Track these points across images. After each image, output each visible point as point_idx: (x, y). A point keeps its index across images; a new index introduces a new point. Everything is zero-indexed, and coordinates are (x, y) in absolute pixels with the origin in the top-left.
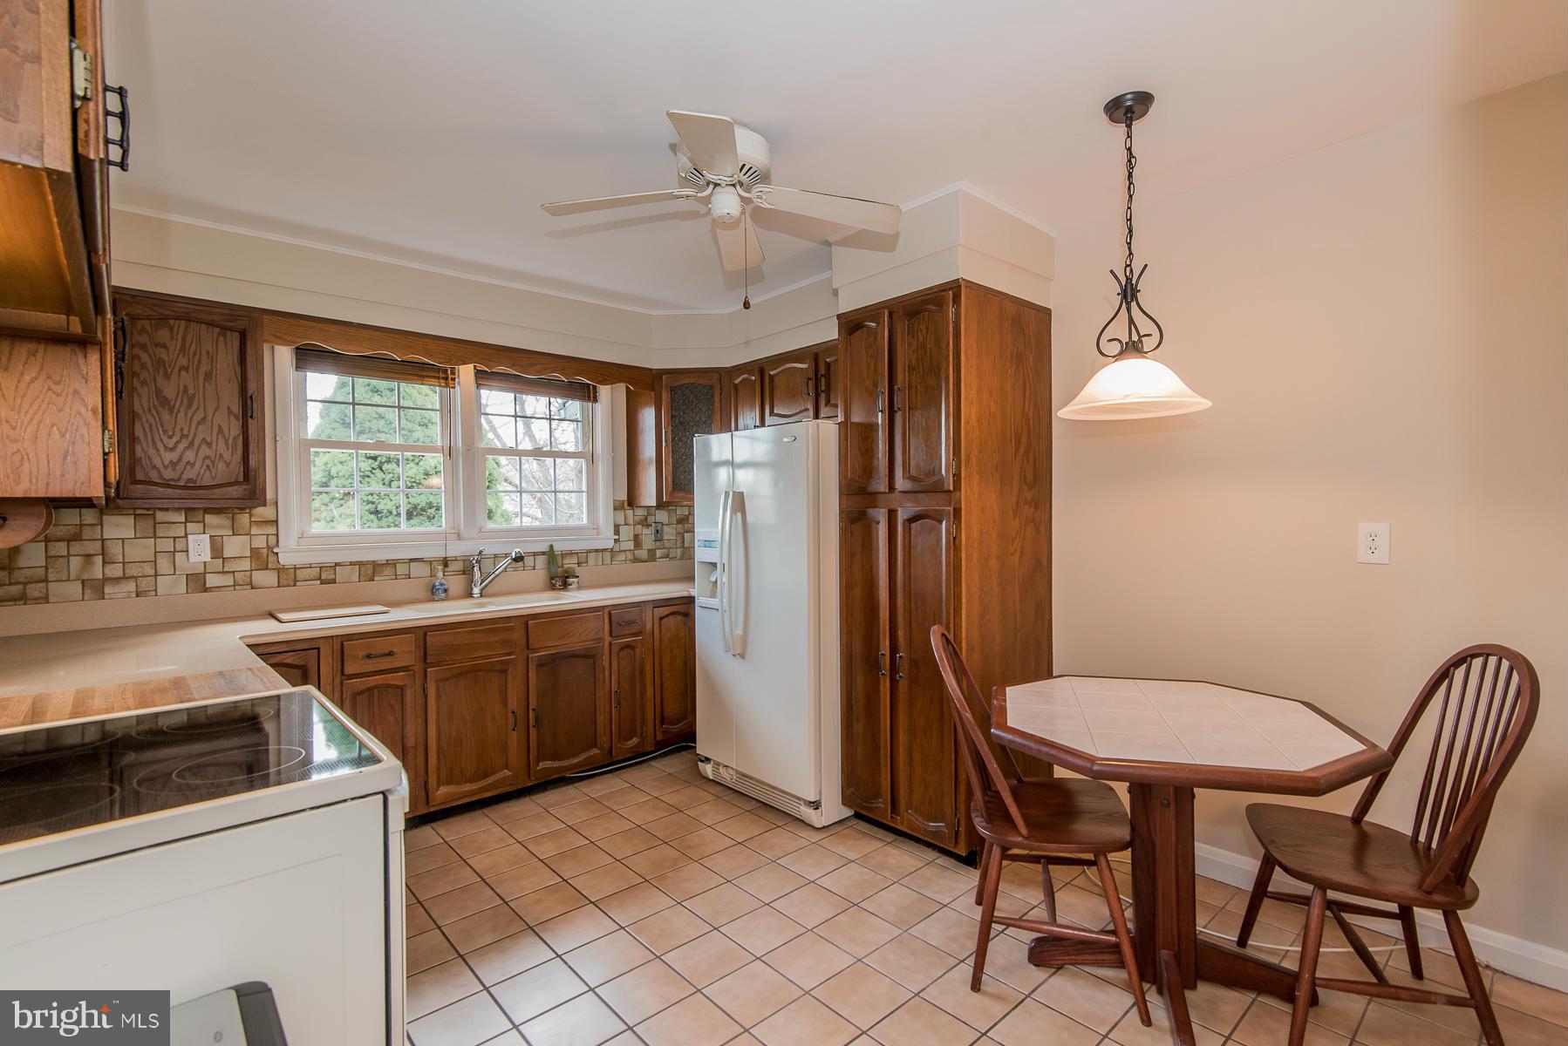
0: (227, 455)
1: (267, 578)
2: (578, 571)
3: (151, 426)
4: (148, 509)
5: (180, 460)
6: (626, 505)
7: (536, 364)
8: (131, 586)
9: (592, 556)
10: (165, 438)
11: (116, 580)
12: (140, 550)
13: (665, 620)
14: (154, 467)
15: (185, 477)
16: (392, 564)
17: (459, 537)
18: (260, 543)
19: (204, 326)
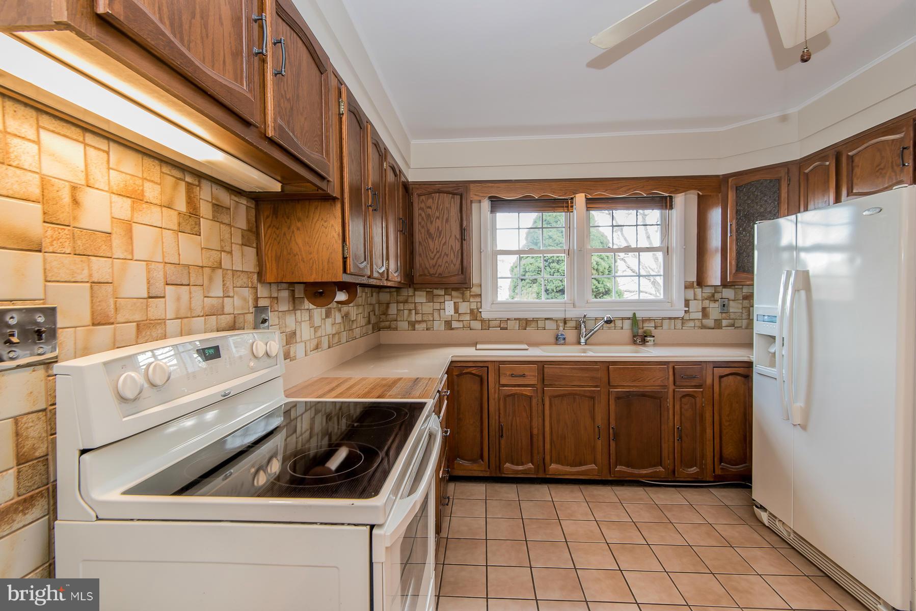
0: (454, 261)
1: (476, 325)
2: (654, 332)
3: (425, 248)
4: (431, 288)
5: (436, 264)
6: (695, 284)
7: (622, 187)
8: (424, 325)
9: (666, 322)
10: (430, 253)
11: (419, 322)
12: (427, 308)
13: (725, 378)
14: (426, 268)
15: (438, 273)
16: (536, 320)
17: (574, 306)
18: (474, 306)
19: (445, 194)
